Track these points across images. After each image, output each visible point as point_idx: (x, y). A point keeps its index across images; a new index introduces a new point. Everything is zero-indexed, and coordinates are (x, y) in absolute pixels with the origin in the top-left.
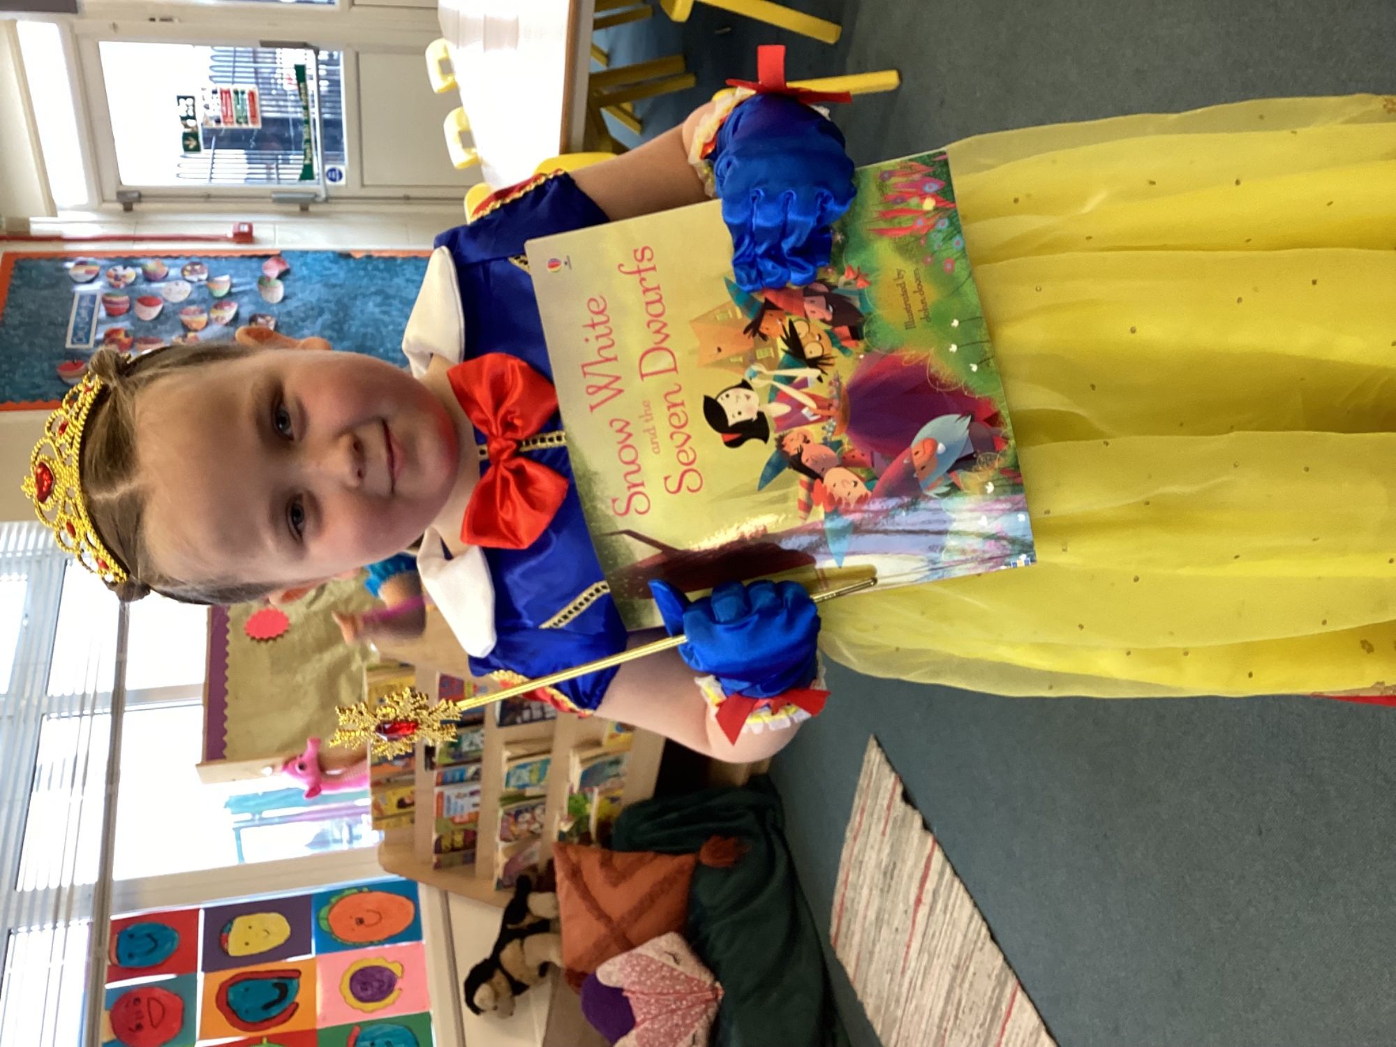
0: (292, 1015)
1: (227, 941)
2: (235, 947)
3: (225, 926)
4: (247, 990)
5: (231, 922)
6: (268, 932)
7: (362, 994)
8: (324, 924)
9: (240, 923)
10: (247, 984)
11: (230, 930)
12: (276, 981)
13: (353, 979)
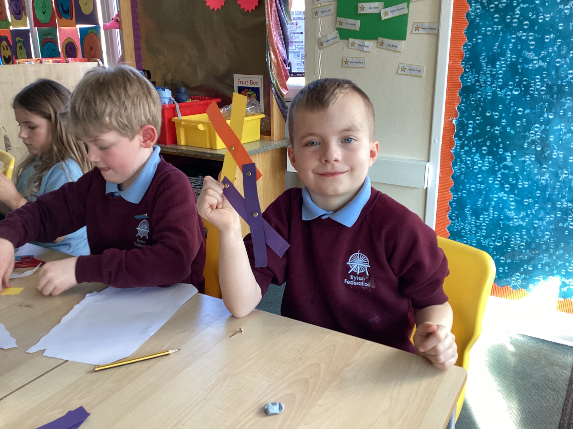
6: (86, 5)
7: (68, 46)
8: (90, 30)
13: (72, 43)
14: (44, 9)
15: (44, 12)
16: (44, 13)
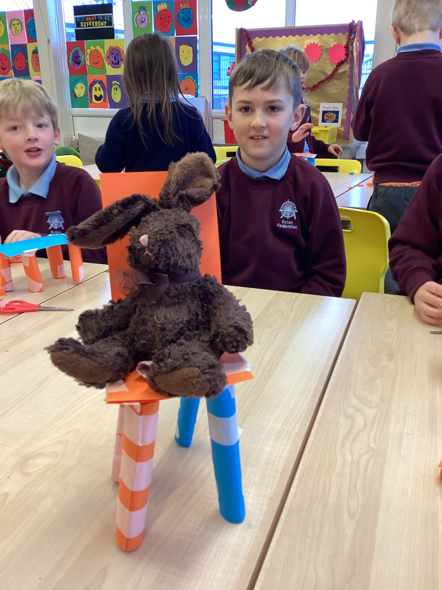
1: (185, 45)
2: (182, 48)
3: (190, 44)
5: (191, 46)
6: (186, 59)
8: (187, 77)
9: (190, 49)
11: (188, 46)
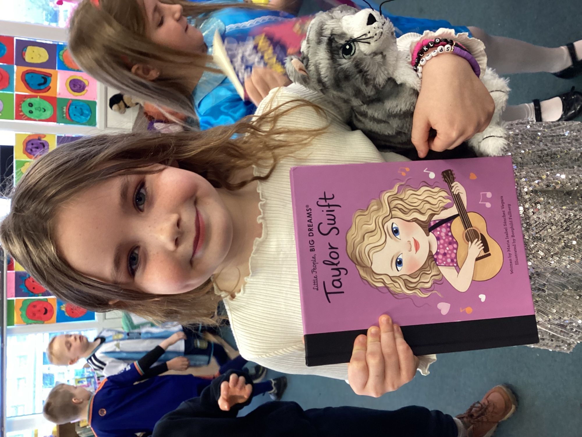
0: (48, 91)
1: (25, 55)
2: (28, 58)
3: (24, 48)
4: (32, 76)
5: (26, 47)
6: (40, 56)
7: (73, 88)
8: (61, 58)
9: (29, 49)
10: (32, 74)
11: (26, 51)
12: (43, 76)
13: (71, 82)
14: (42, 109)
15: (43, 110)
16: (45, 111)
